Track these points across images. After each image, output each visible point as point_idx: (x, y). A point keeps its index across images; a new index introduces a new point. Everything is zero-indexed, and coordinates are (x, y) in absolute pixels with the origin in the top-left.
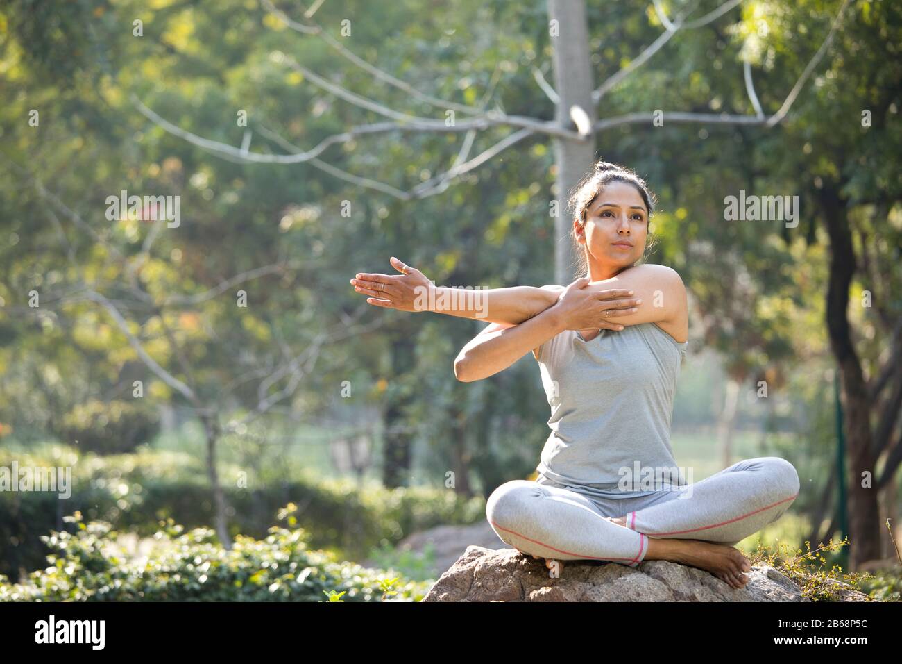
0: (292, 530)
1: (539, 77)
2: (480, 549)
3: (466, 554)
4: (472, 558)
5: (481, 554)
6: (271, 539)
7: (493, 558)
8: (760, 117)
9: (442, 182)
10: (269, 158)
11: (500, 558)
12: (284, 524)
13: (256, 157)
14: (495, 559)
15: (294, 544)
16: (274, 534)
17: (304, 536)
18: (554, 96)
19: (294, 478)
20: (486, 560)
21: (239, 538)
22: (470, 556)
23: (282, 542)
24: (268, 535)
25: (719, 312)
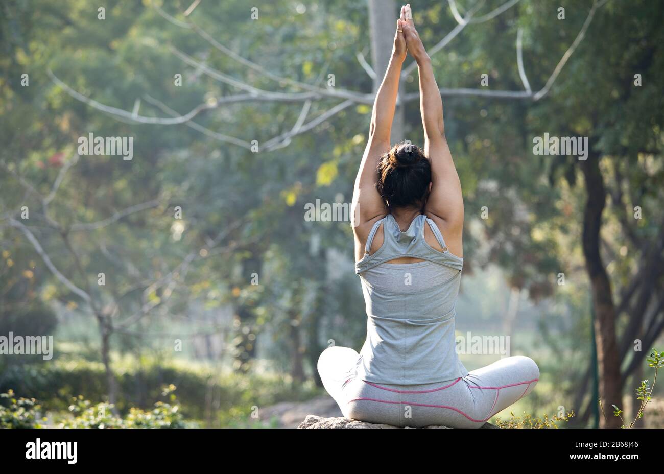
0: (172, 404)
1: (361, 58)
2: (316, 417)
3: (306, 421)
4: (310, 423)
5: (317, 421)
6: (157, 411)
7: (325, 423)
8: (529, 92)
9: (286, 140)
10: (153, 120)
11: (330, 424)
12: (167, 400)
13: (144, 120)
14: (327, 424)
15: (174, 415)
16: (159, 407)
17: (181, 409)
18: (372, 73)
19: (166, 364)
20: (320, 425)
21: (133, 410)
22: (309, 422)
23: (165, 413)
24: (156, 407)
25: (501, 236)
